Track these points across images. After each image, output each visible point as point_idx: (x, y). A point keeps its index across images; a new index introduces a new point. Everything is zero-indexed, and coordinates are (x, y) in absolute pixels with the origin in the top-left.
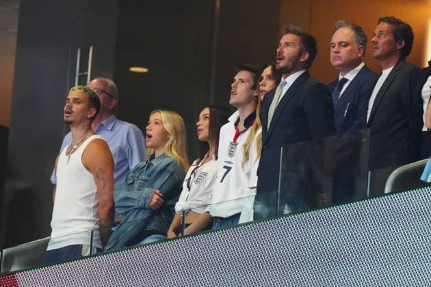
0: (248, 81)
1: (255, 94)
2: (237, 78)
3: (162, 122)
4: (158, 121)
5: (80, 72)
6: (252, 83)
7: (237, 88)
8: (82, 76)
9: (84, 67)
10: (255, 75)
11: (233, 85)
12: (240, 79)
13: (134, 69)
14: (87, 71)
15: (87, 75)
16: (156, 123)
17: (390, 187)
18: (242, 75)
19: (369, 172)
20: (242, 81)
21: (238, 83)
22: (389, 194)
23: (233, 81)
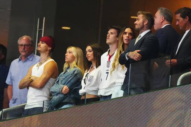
0: (115, 33)
1: (118, 39)
2: (109, 32)
3: (72, 52)
4: (71, 52)
5: (39, 29)
6: (117, 34)
7: (109, 36)
8: (40, 30)
9: (41, 27)
10: (118, 31)
11: (108, 35)
12: (111, 32)
13: (64, 28)
14: (42, 28)
15: (42, 30)
16: (70, 53)
17: (179, 83)
18: (112, 31)
19: (170, 76)
20: (112, 33)
21: (110, 34)
22: (179, 86)
23: (107, 33)
